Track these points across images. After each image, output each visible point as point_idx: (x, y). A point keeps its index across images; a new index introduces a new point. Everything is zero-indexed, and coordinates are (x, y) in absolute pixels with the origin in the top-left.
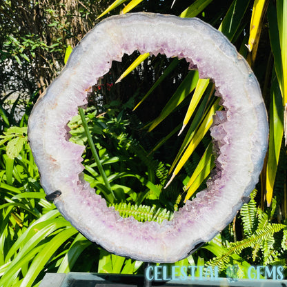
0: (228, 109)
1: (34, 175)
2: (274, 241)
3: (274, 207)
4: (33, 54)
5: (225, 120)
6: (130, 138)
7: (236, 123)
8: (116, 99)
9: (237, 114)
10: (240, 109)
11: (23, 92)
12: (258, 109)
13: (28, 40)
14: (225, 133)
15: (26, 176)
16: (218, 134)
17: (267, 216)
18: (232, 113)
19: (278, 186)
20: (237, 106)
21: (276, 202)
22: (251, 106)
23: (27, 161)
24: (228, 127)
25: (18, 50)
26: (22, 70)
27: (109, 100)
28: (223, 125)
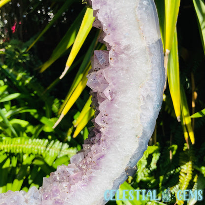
0: (110, 48)
5: (107, 64)
7: (122, 69)
9: (123, 56)
10: (127, 48)
12: (153, 49)
14: (106, 84)
16: (97, 84)
18: (116, 55)
20: (124, 42)
22: (144, 44)
24: (110, 75)
28: (103, 71)
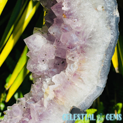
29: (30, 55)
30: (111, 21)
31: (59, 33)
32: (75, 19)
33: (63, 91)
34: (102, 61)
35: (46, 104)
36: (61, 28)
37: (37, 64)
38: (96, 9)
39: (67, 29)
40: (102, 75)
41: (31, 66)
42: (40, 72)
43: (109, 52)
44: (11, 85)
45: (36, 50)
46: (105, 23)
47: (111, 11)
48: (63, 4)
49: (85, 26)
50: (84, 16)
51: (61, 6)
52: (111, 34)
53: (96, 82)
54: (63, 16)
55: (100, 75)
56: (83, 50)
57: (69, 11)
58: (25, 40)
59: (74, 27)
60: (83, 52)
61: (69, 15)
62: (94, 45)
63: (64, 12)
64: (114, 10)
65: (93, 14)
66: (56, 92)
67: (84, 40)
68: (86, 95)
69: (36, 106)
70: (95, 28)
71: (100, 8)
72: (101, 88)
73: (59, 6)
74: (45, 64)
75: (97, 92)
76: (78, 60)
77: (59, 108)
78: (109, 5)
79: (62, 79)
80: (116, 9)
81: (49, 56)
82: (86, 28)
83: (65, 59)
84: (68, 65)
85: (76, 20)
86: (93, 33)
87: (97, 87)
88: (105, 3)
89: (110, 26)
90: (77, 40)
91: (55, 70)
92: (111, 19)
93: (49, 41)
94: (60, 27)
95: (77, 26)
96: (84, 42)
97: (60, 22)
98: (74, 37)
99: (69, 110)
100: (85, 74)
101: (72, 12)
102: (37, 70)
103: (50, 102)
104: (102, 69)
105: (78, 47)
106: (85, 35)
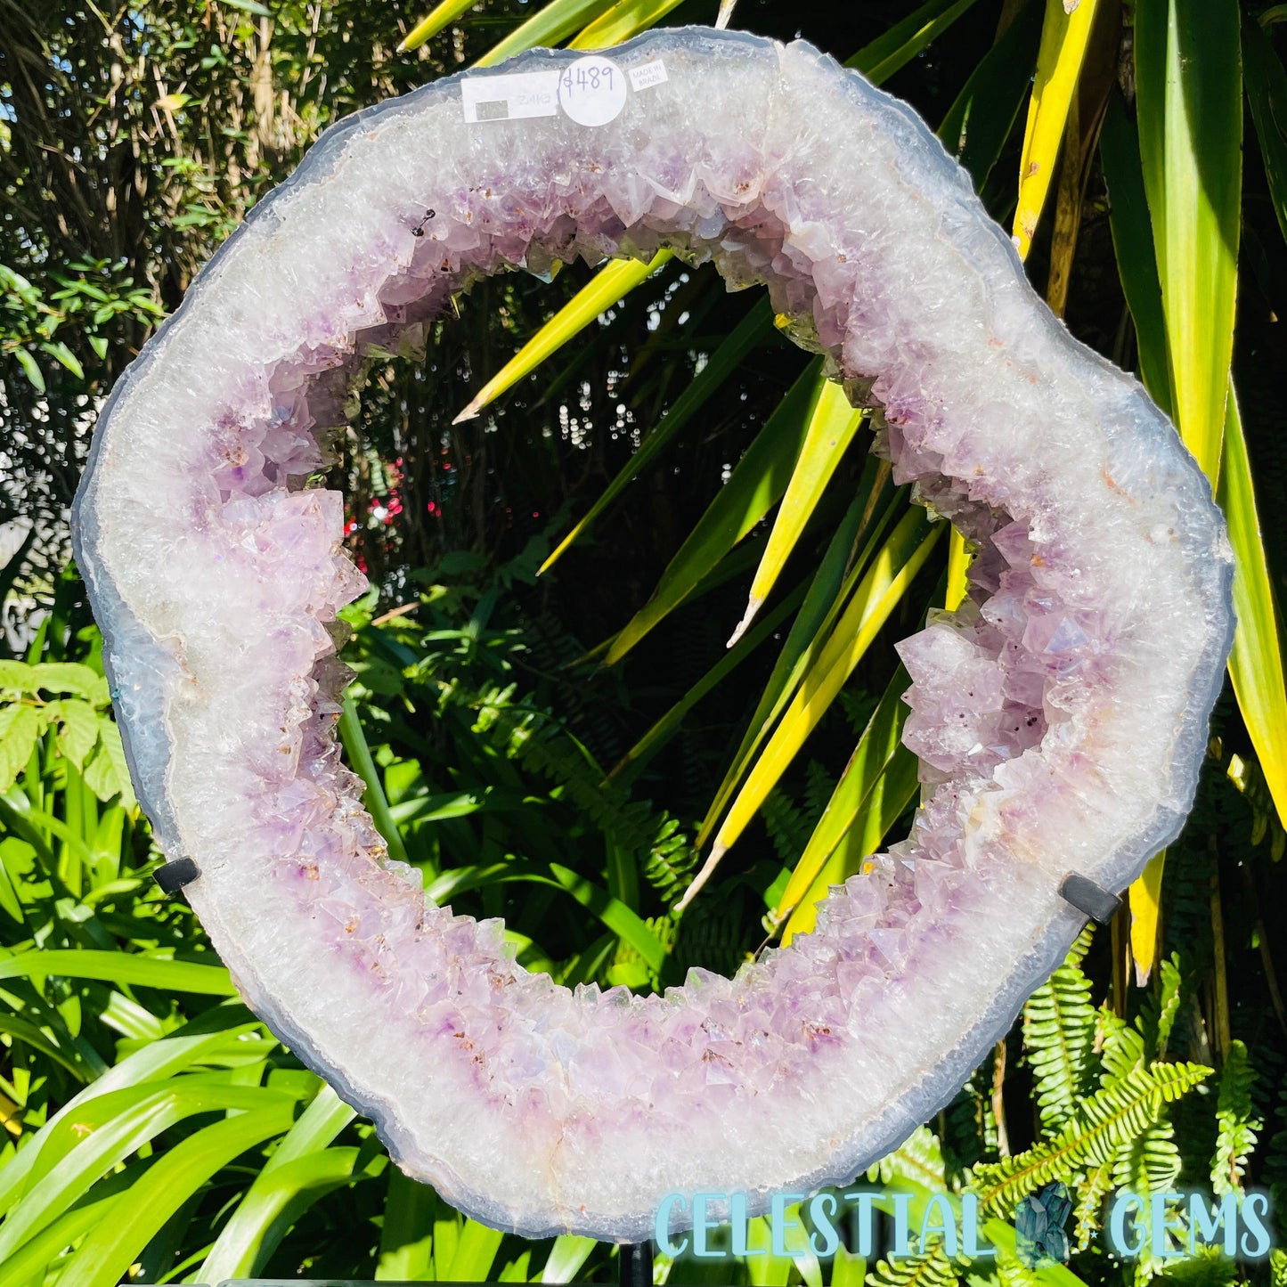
1: (86, 888)
2: (1177, 1164)
3: (1170, 1002)
4: (101, 346)
6: (527, 702)
8: (467, 546)
11: (50, 524)
13: (81, 285)
15: (45, 890)
17: (1139, 1043)
19: (1183, 906)
21: (1176, 977)
23: (54, 826)
25: (32, 325)
26: (47, 426)
27: (436, 551)
29: (915, 700)
30: (1204, 576)
31: (1020, 620)
32: (1073, 568)
33: (1033, 812)
34: (1176, 714)
35: (972, 856)
36: (1025, 603)
37: (941, 726)
38: (1148, 538)
39: (1047, 603)
40: (1178, 768)
41: (919, 734)
42: (948, 757)
43: (1201, 685)
44: (796, 906)
45: (936, 681)
46: (1183, 584)
47: (1204, 544)
48: (1034, 522)
49: (1108, 593)
50: (1105, 561)
51: (1023, 532)
52: (1208, 622)
53: (1155, 792)
54: (1033, 561)
55: (1172, 767)
56: (1102, 674)
57: (1054, 544)
58: (900, 647)
59: (1070, 596)
60: (1104, 680)
61: (1053, 556)
62: (1143, 658)
63: (1037, 549)
64: (1215, 541)
65: (1138, 554)
66: (1010, 816)
67: (1107, 640)
68: (1119, 837)
69: (939, 868)
70: (1145, 599)
71: (1160, 534)
72: (1174, 813)
73: (1018, 530)
74: (966, 729)
75: (1159, 829)
76: (1085, 709)
77: (1020, 877)
78: (1195, 525)
79: (1029, 774)
80: (1219, 536)
81: (983, 699)
82: (1112, 601)
83: (1041, 712)
84: (1051, 728)
85: (1077, 571)
86: (1138, 617)
87: (1160, 807)
88: (1179, 516)
89: (1203, 593)
90: (1080, 639)
91: (1003, 750)
92: (1204, 570)
93: (981, 650)
94: (1020, 601)
95: (1082, 592)
96: (1106, 646)
97: (1022, 582)
98: (1073, 631)
99: (1056, 885)
100: (1111, 761)
101: (1062, 547)
102: (940, 748)
103: (986, 848)
104: (1176, 745)
105: (1087, 664)
106: (1109, 623)
